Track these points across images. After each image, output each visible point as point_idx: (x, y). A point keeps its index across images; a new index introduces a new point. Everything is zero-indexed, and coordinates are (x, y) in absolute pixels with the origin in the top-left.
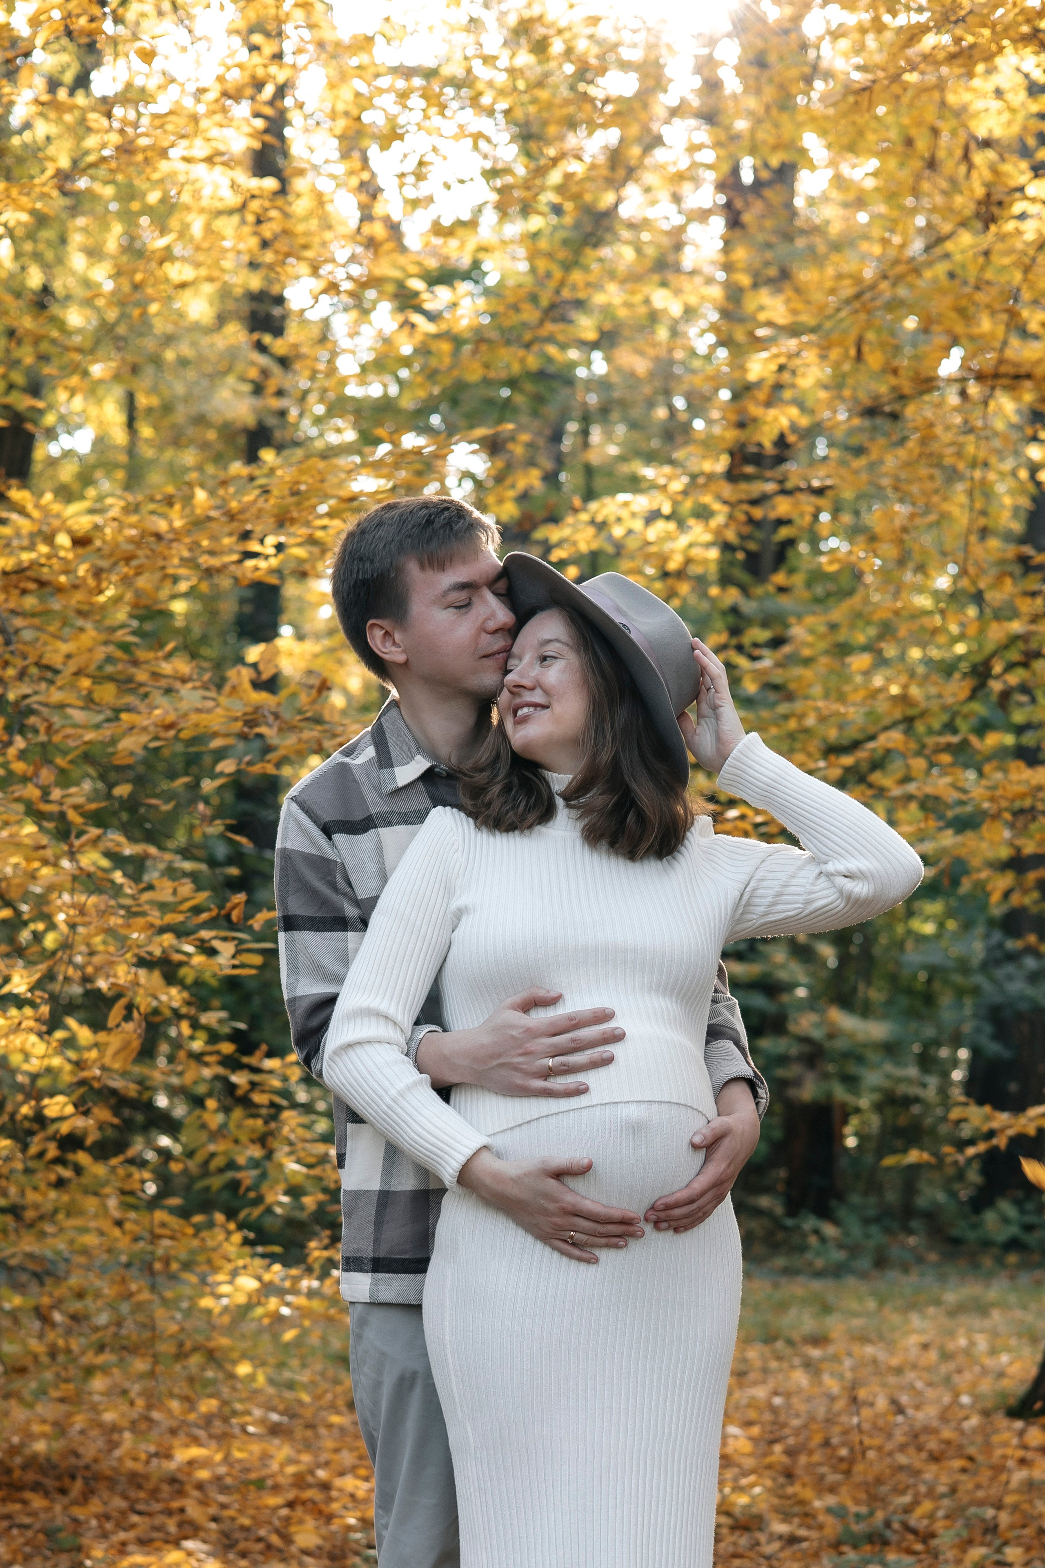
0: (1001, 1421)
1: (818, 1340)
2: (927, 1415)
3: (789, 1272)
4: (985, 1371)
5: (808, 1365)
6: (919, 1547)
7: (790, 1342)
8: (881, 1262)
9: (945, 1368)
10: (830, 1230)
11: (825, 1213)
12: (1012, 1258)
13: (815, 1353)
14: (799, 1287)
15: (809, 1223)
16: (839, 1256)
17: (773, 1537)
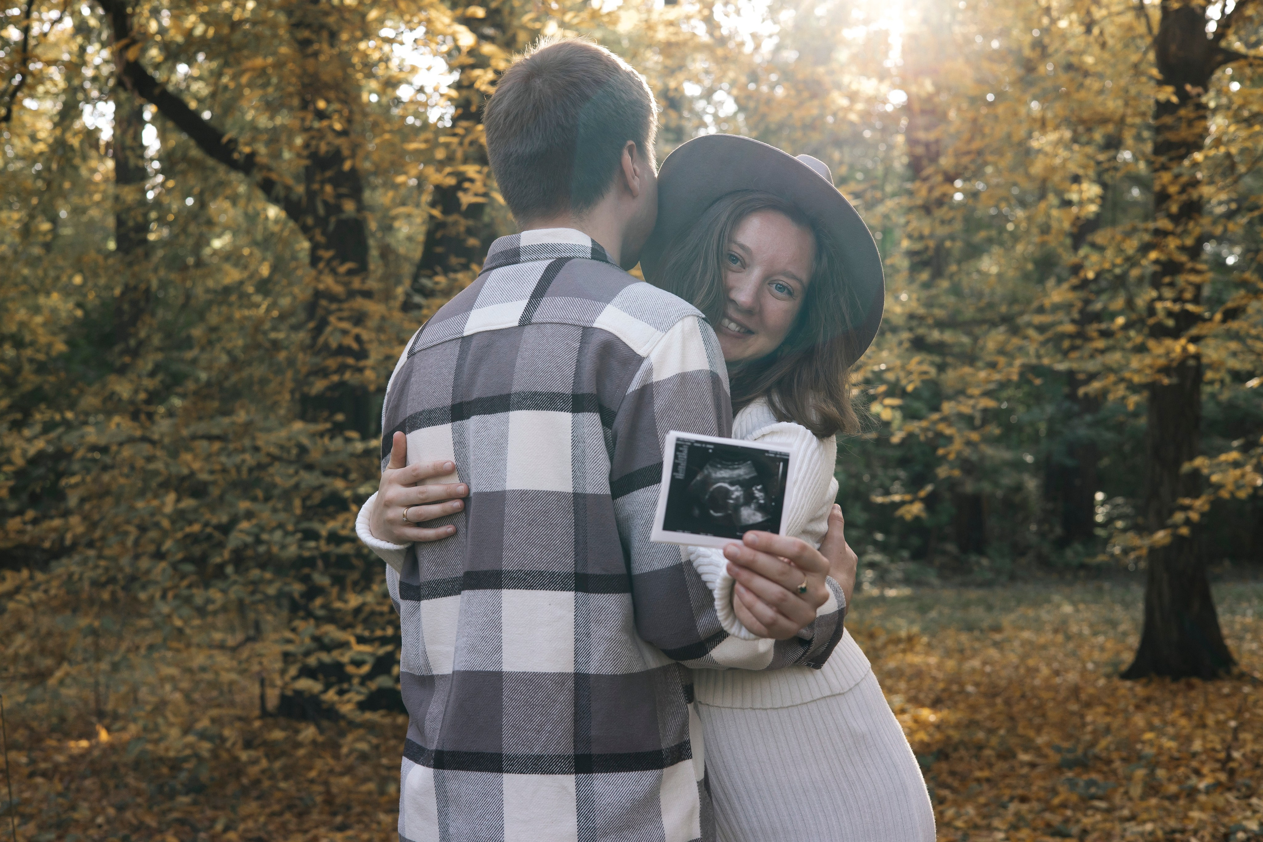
0: (1117, 682)
1: (997, 629)
2: (1072, 677)
3: (965, 585)
4: (1093, 647)
5: (996, 644)
6: (1105, 769)
7: (982, 631)
8: (1013, 578)
9: (1071, 646)
10: (985, 562)
11: (981, 552)
12: (1082, 573)
13: (997, 637)
14: (973, 594)
15: (973, 558)
16: (989, 575)
17: (1023, 764)
